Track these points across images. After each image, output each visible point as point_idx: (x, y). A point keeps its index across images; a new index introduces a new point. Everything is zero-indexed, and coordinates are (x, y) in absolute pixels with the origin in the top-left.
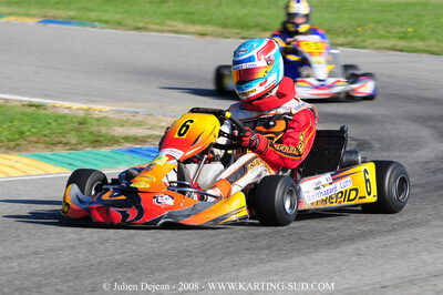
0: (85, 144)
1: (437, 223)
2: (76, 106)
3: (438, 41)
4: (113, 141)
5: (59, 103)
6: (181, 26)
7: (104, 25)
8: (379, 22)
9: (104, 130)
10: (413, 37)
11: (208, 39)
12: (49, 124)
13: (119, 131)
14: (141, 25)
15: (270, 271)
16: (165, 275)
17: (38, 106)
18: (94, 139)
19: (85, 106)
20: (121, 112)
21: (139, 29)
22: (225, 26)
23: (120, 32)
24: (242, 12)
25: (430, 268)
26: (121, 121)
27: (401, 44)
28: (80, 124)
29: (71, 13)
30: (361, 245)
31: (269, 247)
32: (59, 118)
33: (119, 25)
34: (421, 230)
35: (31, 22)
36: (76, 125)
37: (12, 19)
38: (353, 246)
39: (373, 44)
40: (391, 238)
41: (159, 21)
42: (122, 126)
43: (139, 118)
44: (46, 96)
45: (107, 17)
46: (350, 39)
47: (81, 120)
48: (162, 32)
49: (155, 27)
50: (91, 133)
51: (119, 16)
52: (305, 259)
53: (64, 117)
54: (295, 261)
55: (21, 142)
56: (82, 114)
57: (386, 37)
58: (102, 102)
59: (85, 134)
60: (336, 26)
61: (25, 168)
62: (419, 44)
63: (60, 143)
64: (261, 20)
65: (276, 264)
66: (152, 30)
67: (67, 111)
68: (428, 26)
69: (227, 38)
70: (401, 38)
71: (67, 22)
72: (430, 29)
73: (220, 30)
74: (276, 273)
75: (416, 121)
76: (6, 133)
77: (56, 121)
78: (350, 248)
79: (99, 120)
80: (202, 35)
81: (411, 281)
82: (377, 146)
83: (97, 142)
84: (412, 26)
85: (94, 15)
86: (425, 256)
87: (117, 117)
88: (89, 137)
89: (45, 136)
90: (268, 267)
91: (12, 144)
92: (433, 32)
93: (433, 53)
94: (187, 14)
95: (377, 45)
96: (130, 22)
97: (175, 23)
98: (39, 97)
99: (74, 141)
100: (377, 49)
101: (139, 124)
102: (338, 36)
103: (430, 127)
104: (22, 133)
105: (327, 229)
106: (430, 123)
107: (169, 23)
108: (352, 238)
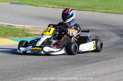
0: (24, 36)
1: (118, 58)
2: (21, 26)
3: (116, 10)
4: (31, 35)
5: (16, 25)
6: (48, 5)
7: (27, 5)
8: (100, 5)
9: (29, 32)
10: (109, 9)
11: (55, 9)
12: (14, 30)
13: (32, 33)
14: (37, 5)
15: (75, 70)
16: (47, 71)
17: (11, 26)
18: (26, 35)
19: (23, 26)
20: (33, 28)
21: (37, 6)
22: (59, 6)
23: (31, 7)
24: (64, 2)
25: (117, 70)
26: (33, 30)
27: (106, 11)
28: (22, 31)
29: (18, 2)
30: (99, 63)
31: (74, 63)
32: (16, 29)
33: (31, 5)
34: (114, 60)
35: (8, 4)
36: (21, 31)
37: (2, 3)
38: (96, 64)
39: (99, 11)
40: (106, 62)
41: (42, 4)
42: (33, 31)
43: (37, 29)
44: (13, 23)
45: (28, 3)
46: (92, 9)
47: (22, 30)
48: (43, 7)
49: (41, 5)
50: (25, 33)
51: (31, 2)
52: (84, 67)
53: (18, 29)
54: (81, 67)
55: (7, 35)
56: (23, 28)
57: (102, 9)
58: (28, 25)
59: (24, 33)
60: (89, 6)
61: (8, 42)
62: (111, 11)
63: (17, 36)
64: (69, 4)
65: (77, 68)
66: (40, 6)
67: (18, 27)
68: (113, 6)
69: (60, 9)
70: (106, 9)
71: (17, 4)
72: (113, 7)
73: (58, 6)
74: (77, 70)
75: (111, 31)
76: (3, 33)
77: (16, 30)
78: (95, 64)
79: (27, 30)
80: (53, 8)
81: (112, 73)
82: (101, 37)
83: (27, 35)
84: (109, 6)
85: (24, 2)
86: (116, 66)
87: (32, 29)
88: (25, 34)
89: (13, 34)
90: (75, 69)
91: (4, 36)
92: (114, 8)
93: (114, 14)
94: (49, 2)
95: (100, 11)
96: (34, 4)
97: (46, 5)
98: (11, 23)
99: (21, 35)
100: (100, 12)
101: (38, 31)
102: (89, 8)
103: (114, 33)
104: (7, 33)
105: (89, 59)
106: (115, 32)
107: (44, 4)
108: (96, 62)
